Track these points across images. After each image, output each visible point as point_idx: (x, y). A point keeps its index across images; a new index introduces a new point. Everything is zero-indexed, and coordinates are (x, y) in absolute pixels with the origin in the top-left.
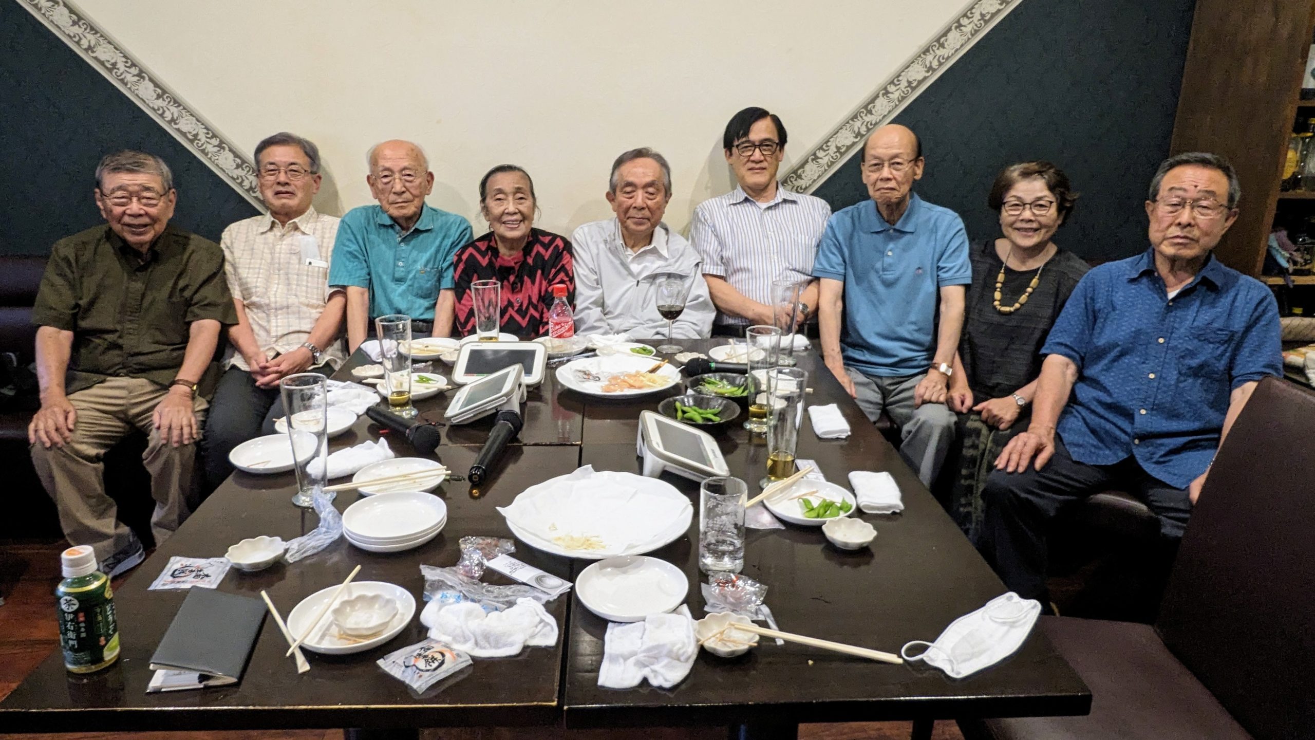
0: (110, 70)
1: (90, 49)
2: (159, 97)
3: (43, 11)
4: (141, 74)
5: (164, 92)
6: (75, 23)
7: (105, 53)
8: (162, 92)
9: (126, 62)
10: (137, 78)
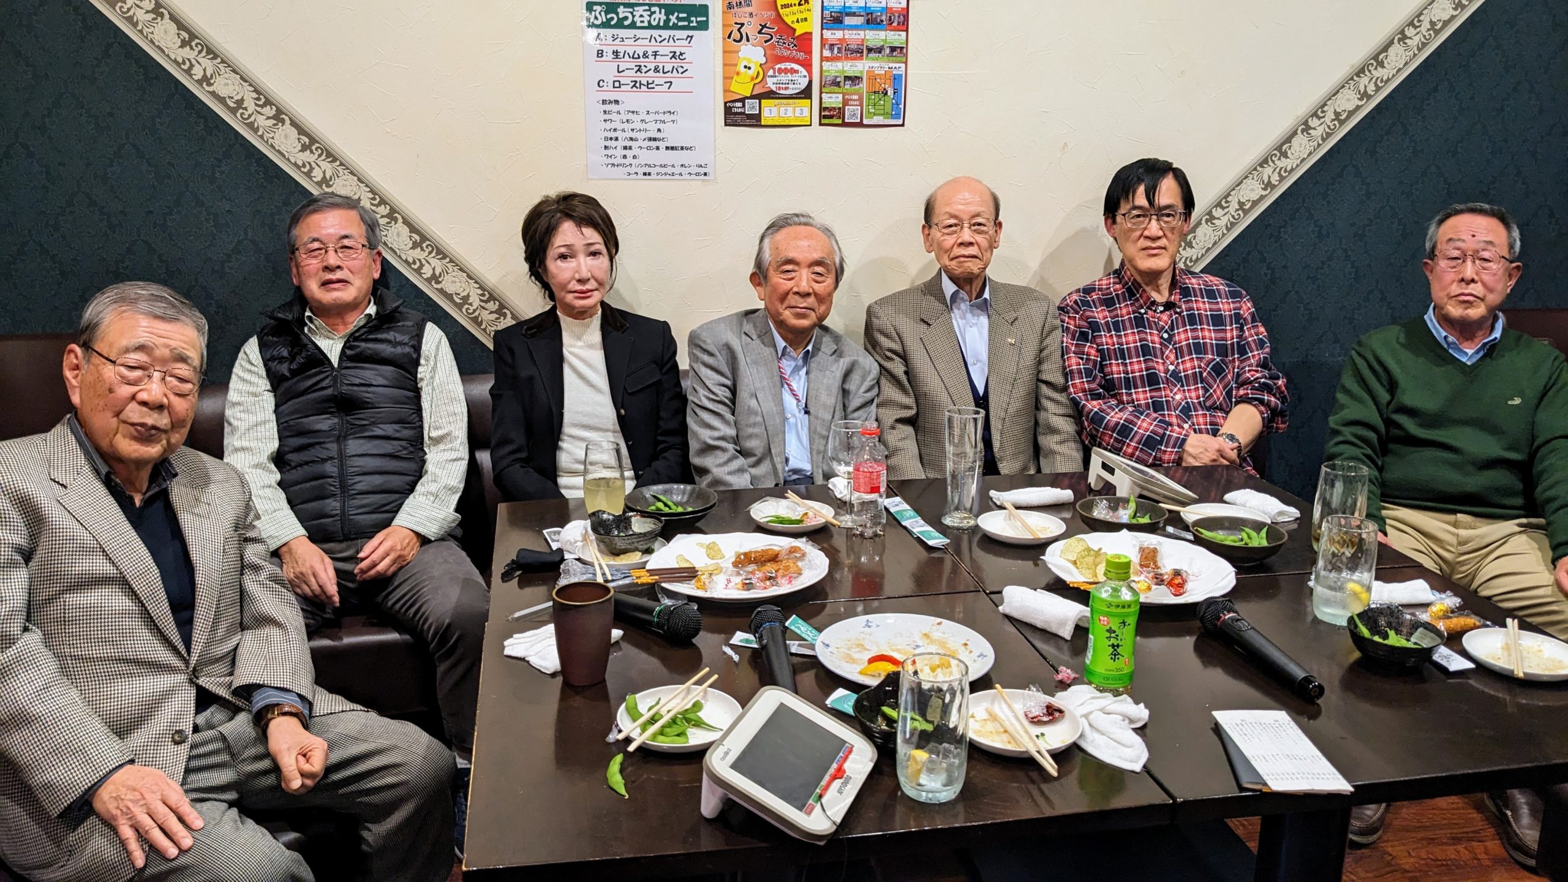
0: (233, 111)
1: (206, 80)
2: (304, 148)
3: (139, 28)
4: (279, 116)
5: (313, 140)
6: (184, 44)
7: (226, 86)
8: (310, 141)
9: (258, 99)
10: (272, 122)
